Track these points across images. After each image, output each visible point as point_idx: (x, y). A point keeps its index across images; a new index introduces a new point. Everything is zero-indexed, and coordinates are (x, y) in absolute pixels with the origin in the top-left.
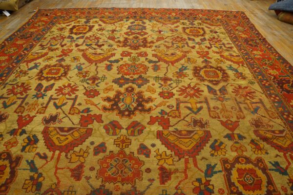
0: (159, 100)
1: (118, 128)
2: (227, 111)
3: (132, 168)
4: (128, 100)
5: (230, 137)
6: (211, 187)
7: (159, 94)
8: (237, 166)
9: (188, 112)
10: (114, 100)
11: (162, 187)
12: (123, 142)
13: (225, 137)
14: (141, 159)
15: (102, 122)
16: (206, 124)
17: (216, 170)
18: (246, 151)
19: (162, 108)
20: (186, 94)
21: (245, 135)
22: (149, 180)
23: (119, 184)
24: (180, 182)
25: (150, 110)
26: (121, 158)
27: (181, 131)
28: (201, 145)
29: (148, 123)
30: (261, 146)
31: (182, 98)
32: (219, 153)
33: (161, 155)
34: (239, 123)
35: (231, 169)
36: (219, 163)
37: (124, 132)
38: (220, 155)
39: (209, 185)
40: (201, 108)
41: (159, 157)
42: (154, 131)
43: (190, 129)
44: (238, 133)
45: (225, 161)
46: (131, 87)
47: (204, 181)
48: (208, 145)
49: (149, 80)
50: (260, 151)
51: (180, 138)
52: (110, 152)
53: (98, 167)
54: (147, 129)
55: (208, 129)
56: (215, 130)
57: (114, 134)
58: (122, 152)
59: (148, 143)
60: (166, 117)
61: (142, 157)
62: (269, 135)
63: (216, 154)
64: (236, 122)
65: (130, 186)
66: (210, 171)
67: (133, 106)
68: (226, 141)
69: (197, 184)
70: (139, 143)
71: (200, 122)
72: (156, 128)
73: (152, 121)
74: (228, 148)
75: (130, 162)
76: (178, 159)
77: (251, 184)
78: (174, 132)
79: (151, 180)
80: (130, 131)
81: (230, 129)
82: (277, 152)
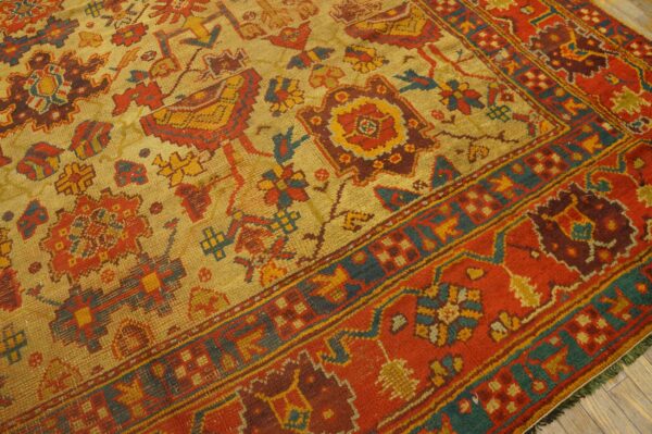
0: (118, 53)
1: (52, 156)
2: (275, 12)
3: (120, 220)
4: (46, 86)
5: (300, 62)
6: (298, 177)
7: (113, 41)
8: (335, 111)
9: (192, 49)
10: (12, 100)
11: (200, 225)
12: (76, 178)
13: (290, 66)
14: (131, 194)
15: (8, 160)
16: (240, 56)
17: (294, 138)
18: (344, 75)
19: (131, 66)
20: (172, 15)
21: (331, 45)
22: (168, 225)
23: (109, 266)
24: (233, 196)
25: (105, 84)
26: (88, 212)
27: (191, 96)
28: (245, 106)
29: (114, 113)
30: (370, 53)
31: (167, 27)
32: (289, 102)
33: (169, 165)
34: (310, 26)
35: (325, 123)
36: (296, 123)
37: (68, 157)
38: (293, 106)
39: (293, 173)
40: (217, 29)
41: (167, 171)
42: (133, 124)
43: (210, 82)
44: (314, 46)
45: (307, 114)
46: (39, 54)
47: (279, 172)
48: (260, 98)
49: (76, 21)
50: (370, 64)
51: (195, 111)
52: (58, 212)
53: (46, 258)
54: (117, 126)
55: (249, 66)
56: (265, 62)
57: (49, 172)
58: (83, 200)
59: (131, 154)
60: (147, 81)
61: (132, 189)
62: (378, 25)
63: (283, 108)
64: (302, 26)
65: (131, 257)
66: (284, 146)
67: (63, 93)
68: (294, 73)
69: (268, 184)
70: (112, 164)
71: (227, 59)
72: (135, 114)
73: (121, 105)
74: (305, 86)
75: (110, 210)
76: (209, 155)
77: (374, 134)
78: (177, 104)
79: (172, 224)
80: (80, 150)
81: (295, 46)
82: (404, 51)
